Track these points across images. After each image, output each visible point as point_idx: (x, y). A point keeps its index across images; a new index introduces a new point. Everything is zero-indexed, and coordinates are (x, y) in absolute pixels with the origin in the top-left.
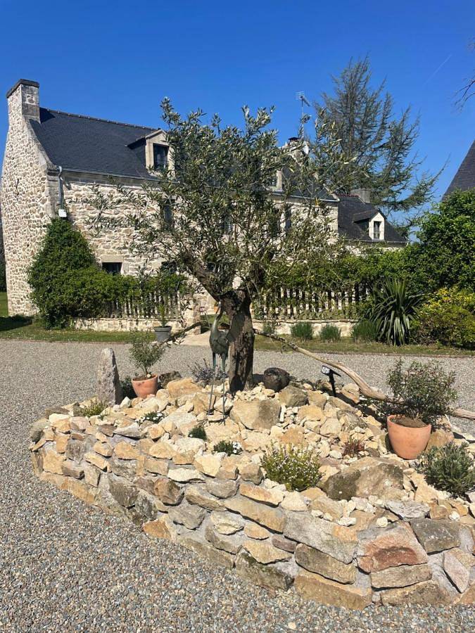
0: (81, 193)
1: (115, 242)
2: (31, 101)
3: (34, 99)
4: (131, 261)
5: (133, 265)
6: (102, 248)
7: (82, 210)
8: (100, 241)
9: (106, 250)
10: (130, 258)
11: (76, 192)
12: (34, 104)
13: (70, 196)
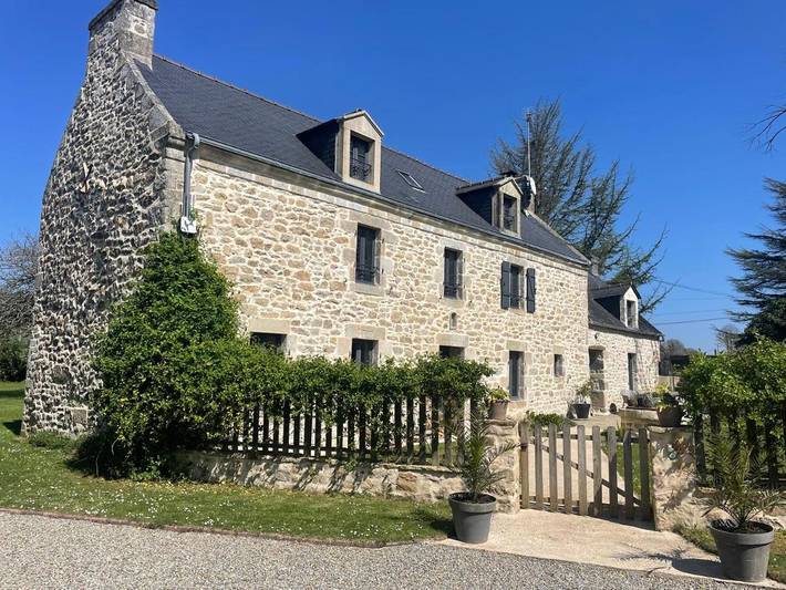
0: (227, 192)
1: (278, 293)
2: (139, 29)
3: (145, 28)
4: (301, 331)
5: (303, 341)
6: (252, 303)
7: (224, 225)
8: (251, 290)
9: (260, 307)
10: (301, 326)
11: (217, 189)
12: (145, 36)
13: (206, 194)
